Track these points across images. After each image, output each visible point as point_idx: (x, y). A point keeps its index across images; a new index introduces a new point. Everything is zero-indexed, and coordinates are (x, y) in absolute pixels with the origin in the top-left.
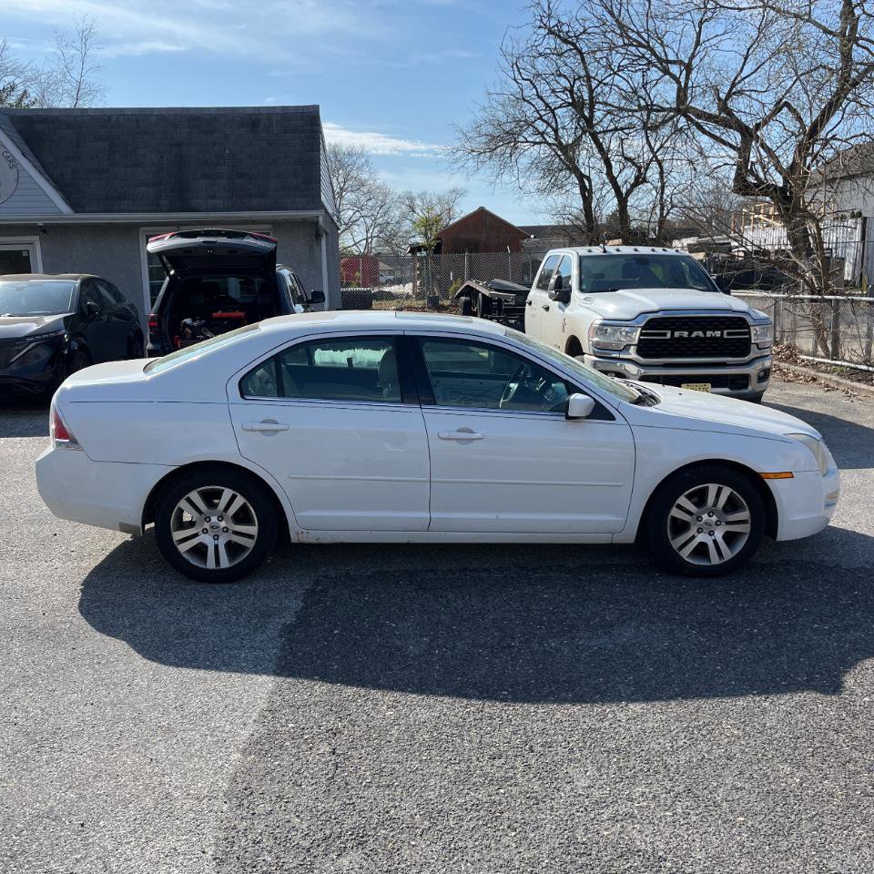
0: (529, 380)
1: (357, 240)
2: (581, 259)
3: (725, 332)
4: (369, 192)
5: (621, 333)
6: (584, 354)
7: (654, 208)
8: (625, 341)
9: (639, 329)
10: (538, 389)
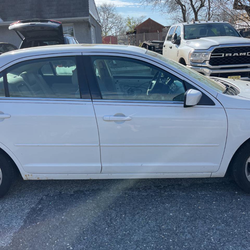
0: (162, 78)
1: (113, 33)
2: (185, 26)
3: (248, 53)
4: (116, 18)
5: (202, 55)
6: (187, 65)
7: (206, 16)
8: (204, 59)
9: (211, 53)
10: (166, 83)
